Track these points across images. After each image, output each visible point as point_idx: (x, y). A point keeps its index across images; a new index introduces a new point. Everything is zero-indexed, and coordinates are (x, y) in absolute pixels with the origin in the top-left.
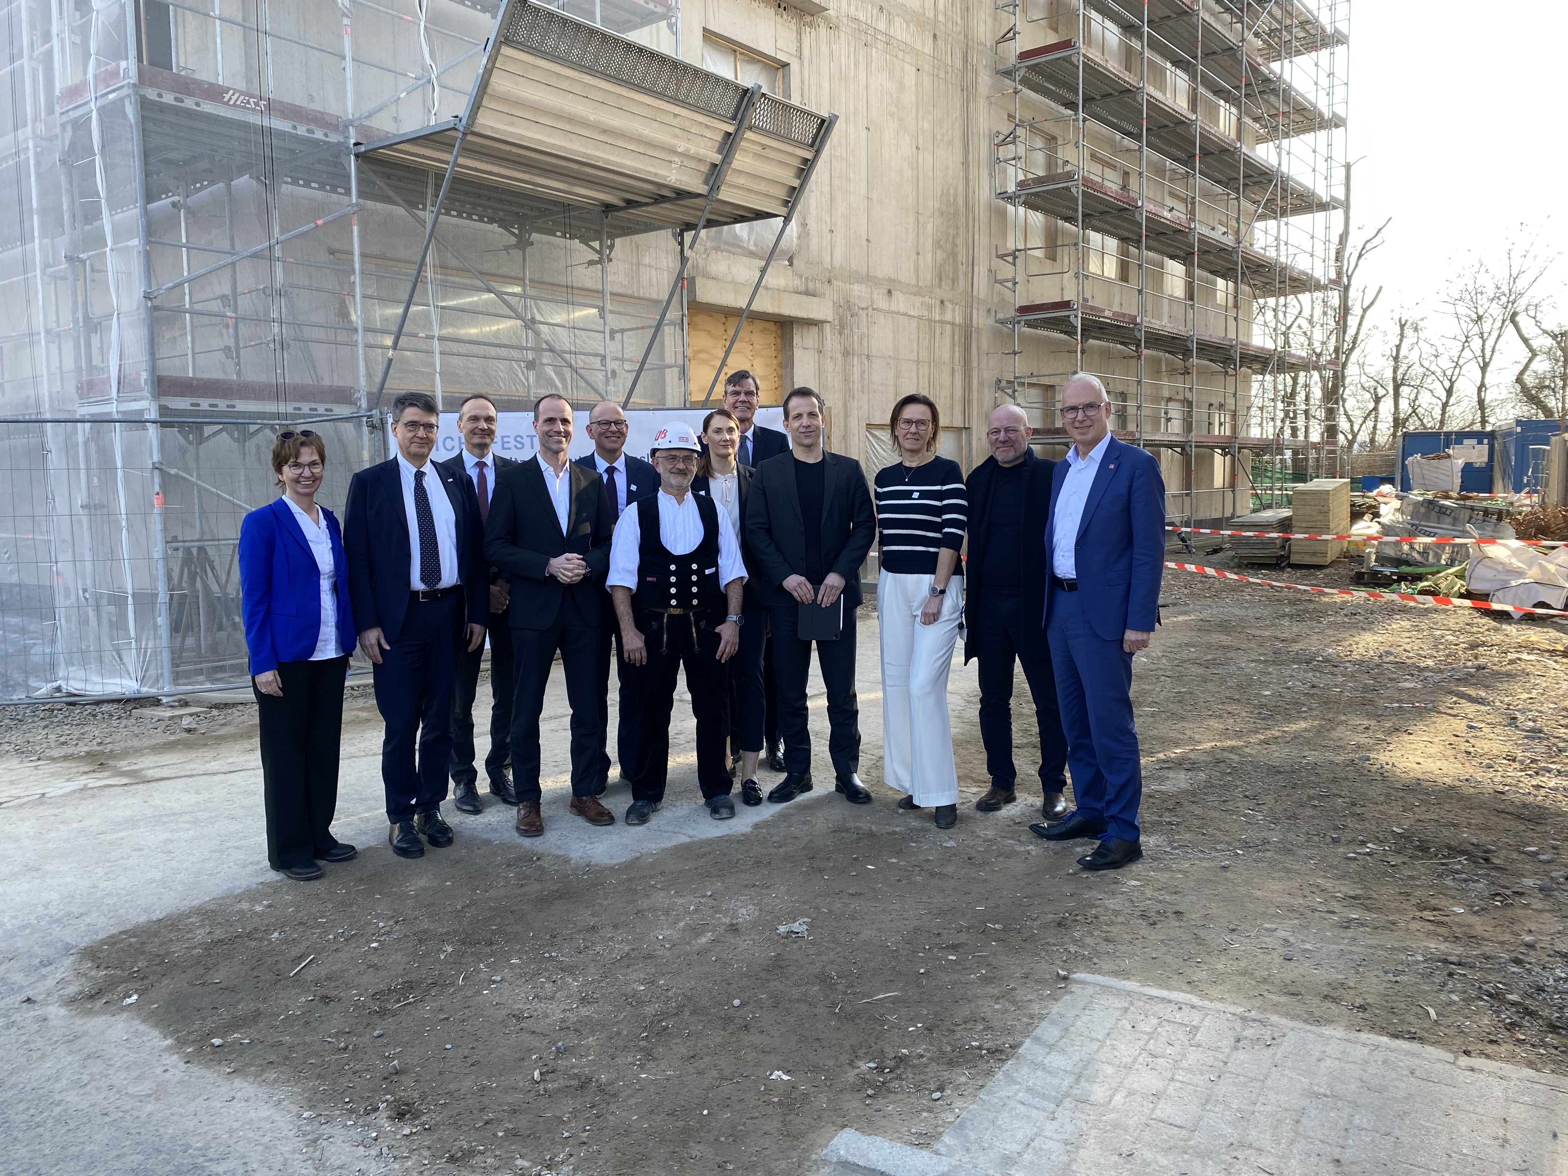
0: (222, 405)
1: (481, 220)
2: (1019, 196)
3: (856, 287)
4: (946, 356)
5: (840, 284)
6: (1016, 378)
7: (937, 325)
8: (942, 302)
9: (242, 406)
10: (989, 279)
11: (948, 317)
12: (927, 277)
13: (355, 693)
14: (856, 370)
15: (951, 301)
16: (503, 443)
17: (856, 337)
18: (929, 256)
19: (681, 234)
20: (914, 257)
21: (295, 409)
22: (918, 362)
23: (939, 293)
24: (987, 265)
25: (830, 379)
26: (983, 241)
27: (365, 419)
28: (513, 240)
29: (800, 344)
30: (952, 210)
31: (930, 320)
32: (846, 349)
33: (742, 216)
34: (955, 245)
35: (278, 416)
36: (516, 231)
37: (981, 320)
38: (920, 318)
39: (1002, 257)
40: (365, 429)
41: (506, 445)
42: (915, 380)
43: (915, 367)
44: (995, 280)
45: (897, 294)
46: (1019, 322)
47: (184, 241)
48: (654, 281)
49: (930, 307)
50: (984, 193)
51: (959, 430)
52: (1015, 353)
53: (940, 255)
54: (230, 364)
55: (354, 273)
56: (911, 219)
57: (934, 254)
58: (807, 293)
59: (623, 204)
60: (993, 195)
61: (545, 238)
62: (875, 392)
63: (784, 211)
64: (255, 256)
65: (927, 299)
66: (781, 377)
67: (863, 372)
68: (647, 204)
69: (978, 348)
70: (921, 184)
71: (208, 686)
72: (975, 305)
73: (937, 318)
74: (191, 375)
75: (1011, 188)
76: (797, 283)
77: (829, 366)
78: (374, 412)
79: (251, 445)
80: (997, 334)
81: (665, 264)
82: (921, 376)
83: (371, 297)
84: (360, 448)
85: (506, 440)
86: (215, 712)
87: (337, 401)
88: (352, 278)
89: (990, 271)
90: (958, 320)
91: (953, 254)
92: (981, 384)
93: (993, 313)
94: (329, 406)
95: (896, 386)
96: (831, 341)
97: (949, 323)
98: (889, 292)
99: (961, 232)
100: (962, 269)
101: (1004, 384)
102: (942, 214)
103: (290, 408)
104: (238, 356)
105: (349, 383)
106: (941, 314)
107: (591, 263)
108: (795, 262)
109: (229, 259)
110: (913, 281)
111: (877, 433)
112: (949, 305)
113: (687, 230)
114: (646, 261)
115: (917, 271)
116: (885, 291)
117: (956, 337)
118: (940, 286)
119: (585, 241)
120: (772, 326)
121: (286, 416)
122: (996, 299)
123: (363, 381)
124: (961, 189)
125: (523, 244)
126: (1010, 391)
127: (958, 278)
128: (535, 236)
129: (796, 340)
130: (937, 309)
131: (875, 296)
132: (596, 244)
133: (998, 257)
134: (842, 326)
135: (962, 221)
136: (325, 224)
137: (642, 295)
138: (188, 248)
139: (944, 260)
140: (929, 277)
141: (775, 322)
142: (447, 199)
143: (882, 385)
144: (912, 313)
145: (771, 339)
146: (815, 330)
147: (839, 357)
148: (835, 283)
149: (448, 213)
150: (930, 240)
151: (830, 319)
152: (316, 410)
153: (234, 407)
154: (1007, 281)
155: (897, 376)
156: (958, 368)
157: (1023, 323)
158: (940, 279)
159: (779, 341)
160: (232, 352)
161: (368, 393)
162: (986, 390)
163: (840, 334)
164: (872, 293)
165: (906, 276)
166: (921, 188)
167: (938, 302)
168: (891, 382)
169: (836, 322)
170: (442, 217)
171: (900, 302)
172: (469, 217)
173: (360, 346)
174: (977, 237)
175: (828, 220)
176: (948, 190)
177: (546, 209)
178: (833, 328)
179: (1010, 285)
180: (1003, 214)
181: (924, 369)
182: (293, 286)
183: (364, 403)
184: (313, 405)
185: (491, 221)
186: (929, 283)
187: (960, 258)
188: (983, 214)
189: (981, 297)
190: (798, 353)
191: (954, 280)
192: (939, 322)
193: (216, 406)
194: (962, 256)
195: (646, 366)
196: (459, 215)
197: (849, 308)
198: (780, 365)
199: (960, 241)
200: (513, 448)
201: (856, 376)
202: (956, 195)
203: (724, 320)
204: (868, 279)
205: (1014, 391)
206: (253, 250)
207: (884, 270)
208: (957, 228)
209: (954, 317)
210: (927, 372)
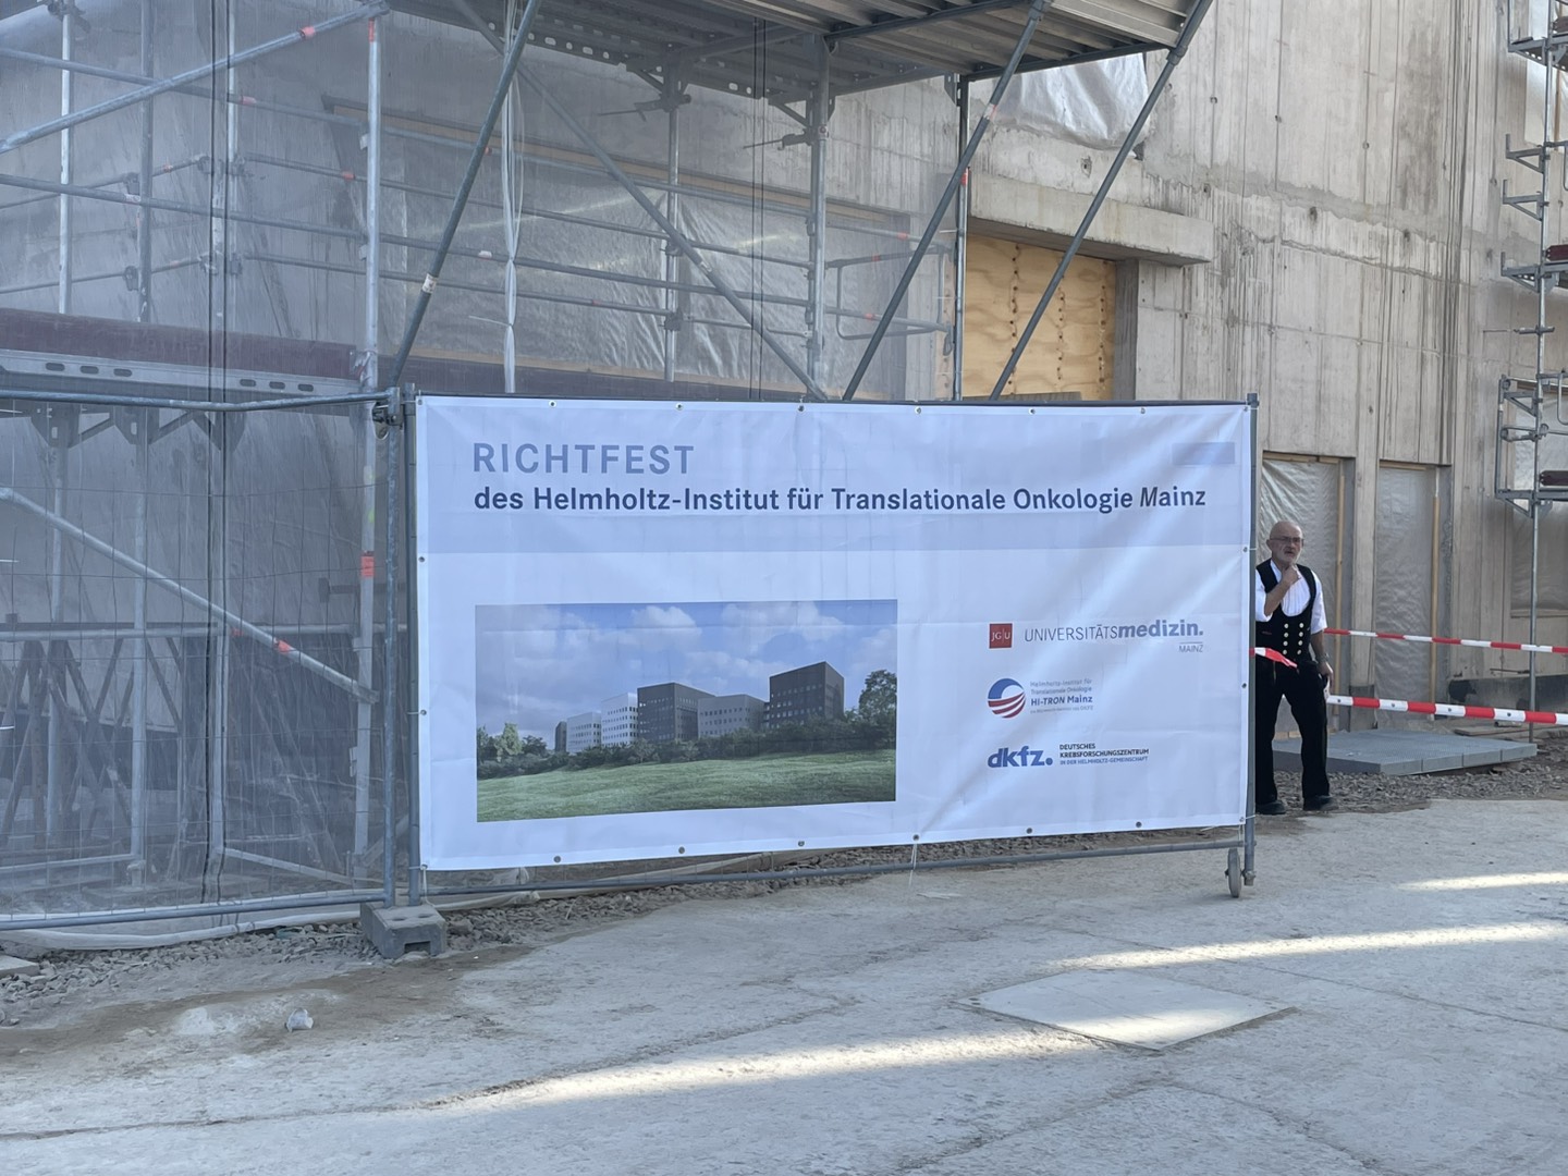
0: (106, 368)
1: (597, 56)
2: (1556, 46)
3: (1253, 201)
4: (1411, 333)
5: (1224, 194)
6: (1539, 377)
7: (1397, 275)
8: (1406, 234)
9: (145, 373)
10: (1491, 196)
11: (1416, 262)
12: (1382, 188)
13: (321, 938)
14: (1249, 352)
15: (1420, 233)
16: (630, 459)
17: (1250, 292)
18: (1386, 152)
19: (963, 86)
20: (1359, 150)
21: (243, 382)
22: (1360, 341)
23: (1402, 218)
24: (1488, 171)
25: (1199, 365)
26: (1482, 129)
27: (371, 406)
28: (653, 94)
29: (1149, 300)
30: (1428, 69)
31: (1383, 266)
32: (1231, 312)
33: (1085, 48)
34: (1432, 132)
35: (209, 394)
36: (660, 79)
37: (1474, 269)
38: (1365, 261)
39: (1517, 156)
40: (372, 427)
41: (635, 465)
42: (1354, 375)
43: (1354, 351)
44: (1502, 196)
45: (1327, 219)
46: (1548, 276)
47: (65, 57)
48: (896, 178)
49: (1384, 243)
50: (1487, 43)
51: (1430, 467)
52: (1539, 332)
53: (1405, 149)
54: (134, 298)
55: (367, 131)
56: (1356, 84)
57: (1395, 148)
58: (1166, 207)
59: (863, 22)
60: (1504, 44)
61: (709, 93)
62: (1281, 392)
63: (1168, 36)
64: (185, 88)
65: (1379, 228)
66: (1110, 359)
67: (1260, 356)
68: (911, 21)
69: (1469, 320)
70: (1375, 21)
71: (40, 915)
72: (1465, 243)
73: (1397, 264)
74: (62, 311)
75: (1539, 32)
76: (1148, 189)
77: (1200, 343)
78: (391, 391)
79: (164, 447)
80: (1501, 295)
81: (917, 148)
82: (1365, 365)
83: (395, 186)
84: (359, 463)
85: (635, 453)
86: (49, 971)
87: (323, 372)
88: (364, 139)
89: (1493, 181)
90: (1434, 268)
91: (1429, 150)
92: (1472, 385)
93: (1497, 259)
94: (306, 380)
95: (1319, 383)
96: (1206, 296)
97: (1418, 273)
98: (1313, 212)
99: (1444, 109)
100: (1443, 176)
101: (1513, 387)
102: (1411, 75)
103: (232, 380)
104: (146, 284)
105: (345, 338)
106: (1403, 255)
107: (789, 140)
108: (1147, 152)
109: (138, 91)
110: (1356, 195)
111: (1280, 467)
112: (1418, 240)
113: (976, 76)
114: (885, 140)
115: (1363, 177)
116: (1306, 211)
117: (1430, 300)
118: (1404, 206)
119: (779, 100)
120: (1098, 267)
121: (224, 395)
122: (1502, 233)
123: (371, 335)
124: (1446, 32)
125: (671, 99)
126: (1528, 401)
127: (1436, 192)
128: (692, 89)
129: (1144, 292)
130: (1398, 248)
131: (1287, 219)
132: (800, 107)
133: (1510, 156)
134: (1226, 270)
135: (1447, 89)
136: (317, 34)
137: (872, 202)
138: (72, 71)
139: (1412, 158)
140: (1384, 189)
141: (1106, 260)
142: (541, 11)
143: (1295, 380)
144: (1352, 253)
145: (1095, 291)
146: (1177, 276)
147: (1219, 325)
148: (1216, 192)
149: (539, 41)
150: (1388, 122)
151: (1207, 256)
152: (281, 386)
153: (128, 373)
154: (1526, 200)
155: (1323, 365)
156: (1432, 355)
157: (1556, 277)
158: (1405, 193)
159: (1110, 294)
160: (139, 277)
161: (380, 358)
162: (1480, 398)
163: (1223, 285)
164: (1281, 213)
165: (1344, 183)
166: (1375, 30)
167: (1400, 235)
168: (1311, 376)
169: (1216, 263)
170: (528, 49)
171: (1333, 232)
172: (577, 51)
173: (371, 277)
174: (1471, 118)
175: (1209, 79)
176: (1423, 34)
177: (720, 35)
178: (1210, 274)
179: (1532, 207)
180: (1519, 79)
181: (1371, 355)
182: (259, 159)
183: (372, 377)
184: (277, 377)
185: (616, 58)
186: (1384, 200)
187: (1440, 155)
188: (1484, 80)
189: (1478, 227)
190: (1145, 317)
191: (1429, 195)
192: (1400, 270)
193: (94, 370)
194: (1443, 153)
195: (889, 329)
196: (560, 47)
197: (1240, 238)
198: (1111, 338)
199: (1441, 126)
200: (648, 471)
201: (1248, 362)
202: (1436, 44)
203: (1014, 252)
204: (1276, 187)
205: (1536, 402)
206: (180, 77)
207: (1304, 173)
208: (1438, 102)
209: (1426, 262)
210: (1375, 359)
